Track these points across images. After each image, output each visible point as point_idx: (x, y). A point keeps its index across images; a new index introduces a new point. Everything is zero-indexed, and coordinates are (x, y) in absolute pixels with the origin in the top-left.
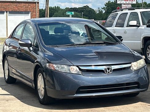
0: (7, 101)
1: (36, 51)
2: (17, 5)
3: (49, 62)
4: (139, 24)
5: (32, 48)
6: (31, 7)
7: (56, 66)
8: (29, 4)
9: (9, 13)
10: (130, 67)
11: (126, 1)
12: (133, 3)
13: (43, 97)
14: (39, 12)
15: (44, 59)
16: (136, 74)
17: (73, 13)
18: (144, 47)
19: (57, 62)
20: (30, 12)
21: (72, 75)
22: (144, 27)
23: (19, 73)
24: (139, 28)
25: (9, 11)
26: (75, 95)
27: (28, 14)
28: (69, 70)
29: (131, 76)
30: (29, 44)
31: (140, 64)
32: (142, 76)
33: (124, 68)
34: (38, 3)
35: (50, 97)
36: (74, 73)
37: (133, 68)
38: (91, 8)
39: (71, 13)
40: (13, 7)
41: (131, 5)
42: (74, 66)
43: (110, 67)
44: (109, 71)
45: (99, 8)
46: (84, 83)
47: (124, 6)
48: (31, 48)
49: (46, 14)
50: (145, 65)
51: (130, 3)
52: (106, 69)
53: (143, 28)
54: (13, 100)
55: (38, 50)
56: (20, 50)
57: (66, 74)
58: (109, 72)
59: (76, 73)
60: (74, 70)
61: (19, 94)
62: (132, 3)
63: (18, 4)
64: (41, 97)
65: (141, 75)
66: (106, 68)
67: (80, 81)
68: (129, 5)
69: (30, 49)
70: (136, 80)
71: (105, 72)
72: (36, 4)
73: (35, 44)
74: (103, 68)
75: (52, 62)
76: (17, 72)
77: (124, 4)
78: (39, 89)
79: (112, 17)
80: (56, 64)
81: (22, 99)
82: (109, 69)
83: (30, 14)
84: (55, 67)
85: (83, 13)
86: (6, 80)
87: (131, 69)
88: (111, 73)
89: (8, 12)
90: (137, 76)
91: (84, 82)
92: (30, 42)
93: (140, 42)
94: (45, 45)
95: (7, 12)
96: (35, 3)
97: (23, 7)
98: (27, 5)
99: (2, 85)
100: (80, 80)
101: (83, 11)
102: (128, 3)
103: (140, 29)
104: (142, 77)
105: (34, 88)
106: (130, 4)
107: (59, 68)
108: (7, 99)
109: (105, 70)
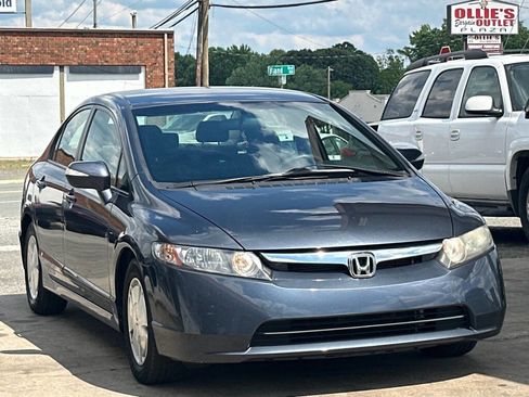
0: (27, 372)
1: (124, 202)
2: (97, 43)
3: (162, 240)
4: (502, 107)
5: (112, 190)
6: (147, 49)
7: (184, 253)
8: (140, 40)
9: (71, 72)
10: (437, 255)
11: (483, 26)
12: (508, 32)
13: (143, 359)
14: (173, 66)
15: (149, 228)
16: (461, 280)
17: (291, 69)
18: (518, 186)
19: (193, 238)
20: (143, 69)
21: (241, 283)
22: (516, 115)
23: (71, 277)
24: (502, 119)
25: (70, 66)
26: (250, 351)
27: (134, 76)
28: (230, 266)
29: (445, 285)
30: (101, 177)
31: (473, 245)
32: (481, 286)
33: (419, 259)
34: (171, 35)
35: (166, 357)
36: (245, 275)
37: (447, 259)
38: (360, 52)
39: (286, 71)
40: (82, 51)
41: (499, 41)
42: (245, 250)
43: (368, 256)
44: (364, 268)
45: (390, 51)
46: (282, 308)
47: (475, 41)
48: (108, 193)
49: (199, 74)
50: (493, 248)
51: (498, 32)
52: (354, 260)
53: (514, 120)
54: (46, 370)
55: (132, 199)
56: (75, 200)
57: (218, 279)
58: (363, 272)
59: (252, 274)
60: (246, 264)
61: (71, 351)
62: (503, 32)
63: (100, 39)
64: (139, 360)
65: (478, 281)
66: (356, 257)
67: (268, 304)
68: (494, 39)
69: (103, 197)
70: (459, 297)
71: (351, 272)
72: (163, 38)
73: (121, 177)
74: (343, 258)
75: (171, 238)
76: (64, 274)
77: (477, 36)
78: (132, 332)
79: (415, 80)
80: (184, 245)
81: (79, 365)
82: (363, 261)
83: (142, 75)
84: (183, 255)
85: (330, 69)
86: (32, 302)
87: (442, 260)
88: (370, 275)
89: (66, 69)
90: (464, 285)
91: (279, 305)
92: (104, 173)
93: (503, 168)
94: (153, 182)
95: (62, 68)
96: (161, 35)
97: (118, 51)
98: (133, 41)
99: (18, 319)
100: (267, 299)
101: (331, 63)
102: (488, 32)
103: (505, 123)
104: (482, 289)
105: (118, 329)
106: (496, 36)
107: (195, 258)
108: (25, 367)
109: (351, 266)
